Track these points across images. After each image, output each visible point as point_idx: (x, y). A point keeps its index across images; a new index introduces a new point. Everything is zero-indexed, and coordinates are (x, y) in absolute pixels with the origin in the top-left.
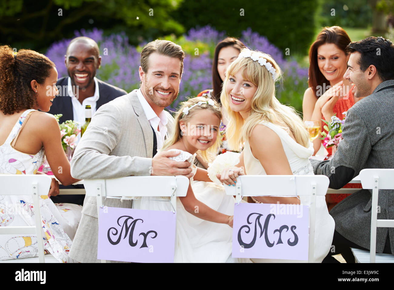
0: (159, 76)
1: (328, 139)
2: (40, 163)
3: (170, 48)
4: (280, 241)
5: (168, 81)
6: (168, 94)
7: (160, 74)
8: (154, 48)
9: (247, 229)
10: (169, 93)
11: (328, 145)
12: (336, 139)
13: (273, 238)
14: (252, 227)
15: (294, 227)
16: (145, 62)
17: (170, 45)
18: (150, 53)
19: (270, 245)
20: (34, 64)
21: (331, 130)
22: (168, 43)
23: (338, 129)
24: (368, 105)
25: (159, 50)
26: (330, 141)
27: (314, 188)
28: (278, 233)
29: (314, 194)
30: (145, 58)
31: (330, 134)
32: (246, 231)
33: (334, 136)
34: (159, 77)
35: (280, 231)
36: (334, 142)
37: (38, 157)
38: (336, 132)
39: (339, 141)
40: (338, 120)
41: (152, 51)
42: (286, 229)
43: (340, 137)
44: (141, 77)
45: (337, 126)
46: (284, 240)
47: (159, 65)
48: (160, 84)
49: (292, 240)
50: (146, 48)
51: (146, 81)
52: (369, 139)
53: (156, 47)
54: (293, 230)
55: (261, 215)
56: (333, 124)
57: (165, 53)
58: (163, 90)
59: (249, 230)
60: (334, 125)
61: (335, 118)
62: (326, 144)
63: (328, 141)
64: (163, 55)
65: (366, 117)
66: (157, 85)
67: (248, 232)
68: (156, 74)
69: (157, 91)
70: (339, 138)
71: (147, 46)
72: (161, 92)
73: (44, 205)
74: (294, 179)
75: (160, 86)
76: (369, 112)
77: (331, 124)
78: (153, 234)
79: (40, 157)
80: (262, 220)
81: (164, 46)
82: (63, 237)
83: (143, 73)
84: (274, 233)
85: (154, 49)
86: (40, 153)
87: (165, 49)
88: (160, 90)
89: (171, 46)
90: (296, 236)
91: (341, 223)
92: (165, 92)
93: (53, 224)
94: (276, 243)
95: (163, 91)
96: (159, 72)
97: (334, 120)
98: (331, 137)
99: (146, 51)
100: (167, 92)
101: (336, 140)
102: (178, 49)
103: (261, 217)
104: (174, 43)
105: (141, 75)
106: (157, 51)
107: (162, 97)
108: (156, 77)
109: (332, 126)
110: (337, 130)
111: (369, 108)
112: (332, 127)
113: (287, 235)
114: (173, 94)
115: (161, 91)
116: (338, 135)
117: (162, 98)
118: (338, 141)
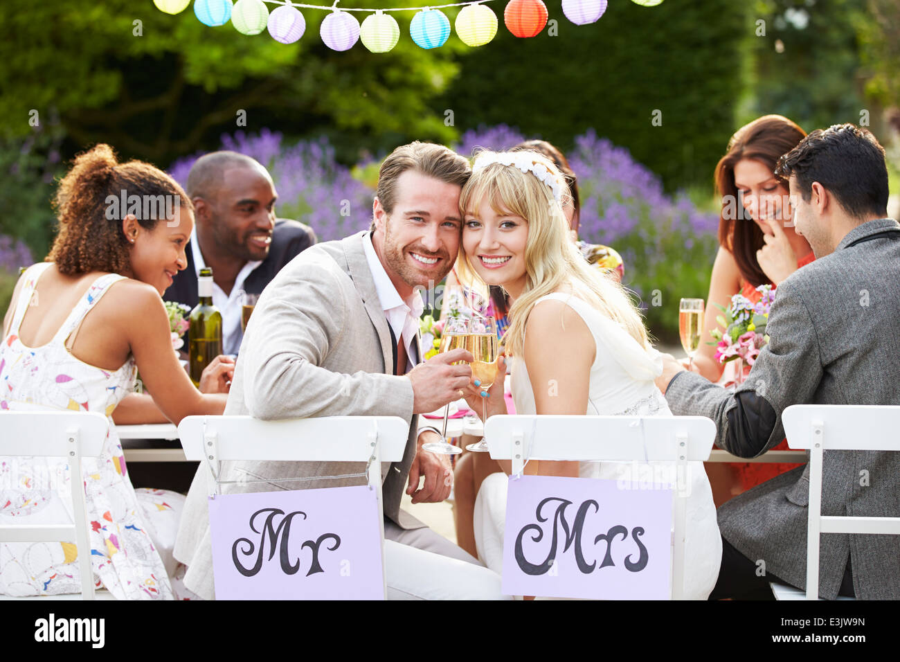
0: (417, 222)
1: (725, 345)
2: (124, 391)
3: (447, 163)
4: (608, 561)
5: (438, 234)
6: (434, 261)
7: (421, 218)
8: (410, 160)
9: (536, 533)
10: (436, 260)
11: (726, 357)
12: (743, 344)
13: (593, 553)
14: (547, 528)
15: (638, 531)
16: (388, 190)
17: (445, 156)
18: (400, 172)
19: (586, 569)
20: (142, 184)
21: (732, 325)
22: (442, 152)
23: (746, 323)
24: (820, 275)
25: (422, 166)
26: (729, 348)
27: (682, 444)
28: (604, 543)
29: (682, 457)
30: (389, 181)
31: (729, 333)
32: (535, 537)
33: (738, 337)
34: (419, 225)
35: (609, 537)
36: (737, 350)
37: (121, 377)
38: (741, 329)
39: (748, 347)
40: (747, 304)
41: (405, 167)
42: (621, 535)
43: (751, 339)
44: (378, 220)
45: (744, 317)
46: (618, 557)
47: (420, 198)
48: (419, 239)
49: (635, 559)
50: (392, 160)
51: (387, 231)
52: (816, 349)
53: (414, 159)
54: (638, 536)
55: (567, 503)
56: (736, 312)
57: (435, 173)
58: (426, 252)
59: (541, 535)
60: (738, 315)
61: (740, 298)
62: (722, 354)
63: (725, 348)
64: (430, 177)
65: (812, 301)
66: (413, 242)
67: (537, 540)
68: (411, 218)
69: (411, 253)
70: (748, 341)
71: (395, 155)
72: (421, 257)
73: (115, 484)
74: (638, 424)
75: (418, 244)
76: (819, 290)
77: (731, 312)
78: (331, 542)
79: (123, 378)
80: (571, 514)
81: (433, 157)
82: (146, 560)
83: (381, 212)
84: (595, 543)
85: (410, 162)
86: (126, 370)
87: (437, 165)
88: (419, 252)
89: (448, 158)
90: (643, 549)
91: (745, 532)
92: (428, 258)
93: (128, 528)
94: (599, 563)
95: (424, 255)
96: (419, 213)
97: (738, 304)
98: (733, 340)
99: (393, 165)
100: (432, 258)
101: (742, 346)
102: (462, 166)
103: (569, 507)
104: (454, 153)
105: (378, 218)
106: (418, 167)
107: (420, 267)
108: (412, 223)
109: (734, 315)
110: (744, 325)
111: (820, 281)
112: (734, 319)
113: (624, 548)
114: (445, 264)
115: (420, 255)
116: (745, 335)
117: (421, 271)
118: (746, 348)
